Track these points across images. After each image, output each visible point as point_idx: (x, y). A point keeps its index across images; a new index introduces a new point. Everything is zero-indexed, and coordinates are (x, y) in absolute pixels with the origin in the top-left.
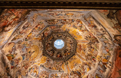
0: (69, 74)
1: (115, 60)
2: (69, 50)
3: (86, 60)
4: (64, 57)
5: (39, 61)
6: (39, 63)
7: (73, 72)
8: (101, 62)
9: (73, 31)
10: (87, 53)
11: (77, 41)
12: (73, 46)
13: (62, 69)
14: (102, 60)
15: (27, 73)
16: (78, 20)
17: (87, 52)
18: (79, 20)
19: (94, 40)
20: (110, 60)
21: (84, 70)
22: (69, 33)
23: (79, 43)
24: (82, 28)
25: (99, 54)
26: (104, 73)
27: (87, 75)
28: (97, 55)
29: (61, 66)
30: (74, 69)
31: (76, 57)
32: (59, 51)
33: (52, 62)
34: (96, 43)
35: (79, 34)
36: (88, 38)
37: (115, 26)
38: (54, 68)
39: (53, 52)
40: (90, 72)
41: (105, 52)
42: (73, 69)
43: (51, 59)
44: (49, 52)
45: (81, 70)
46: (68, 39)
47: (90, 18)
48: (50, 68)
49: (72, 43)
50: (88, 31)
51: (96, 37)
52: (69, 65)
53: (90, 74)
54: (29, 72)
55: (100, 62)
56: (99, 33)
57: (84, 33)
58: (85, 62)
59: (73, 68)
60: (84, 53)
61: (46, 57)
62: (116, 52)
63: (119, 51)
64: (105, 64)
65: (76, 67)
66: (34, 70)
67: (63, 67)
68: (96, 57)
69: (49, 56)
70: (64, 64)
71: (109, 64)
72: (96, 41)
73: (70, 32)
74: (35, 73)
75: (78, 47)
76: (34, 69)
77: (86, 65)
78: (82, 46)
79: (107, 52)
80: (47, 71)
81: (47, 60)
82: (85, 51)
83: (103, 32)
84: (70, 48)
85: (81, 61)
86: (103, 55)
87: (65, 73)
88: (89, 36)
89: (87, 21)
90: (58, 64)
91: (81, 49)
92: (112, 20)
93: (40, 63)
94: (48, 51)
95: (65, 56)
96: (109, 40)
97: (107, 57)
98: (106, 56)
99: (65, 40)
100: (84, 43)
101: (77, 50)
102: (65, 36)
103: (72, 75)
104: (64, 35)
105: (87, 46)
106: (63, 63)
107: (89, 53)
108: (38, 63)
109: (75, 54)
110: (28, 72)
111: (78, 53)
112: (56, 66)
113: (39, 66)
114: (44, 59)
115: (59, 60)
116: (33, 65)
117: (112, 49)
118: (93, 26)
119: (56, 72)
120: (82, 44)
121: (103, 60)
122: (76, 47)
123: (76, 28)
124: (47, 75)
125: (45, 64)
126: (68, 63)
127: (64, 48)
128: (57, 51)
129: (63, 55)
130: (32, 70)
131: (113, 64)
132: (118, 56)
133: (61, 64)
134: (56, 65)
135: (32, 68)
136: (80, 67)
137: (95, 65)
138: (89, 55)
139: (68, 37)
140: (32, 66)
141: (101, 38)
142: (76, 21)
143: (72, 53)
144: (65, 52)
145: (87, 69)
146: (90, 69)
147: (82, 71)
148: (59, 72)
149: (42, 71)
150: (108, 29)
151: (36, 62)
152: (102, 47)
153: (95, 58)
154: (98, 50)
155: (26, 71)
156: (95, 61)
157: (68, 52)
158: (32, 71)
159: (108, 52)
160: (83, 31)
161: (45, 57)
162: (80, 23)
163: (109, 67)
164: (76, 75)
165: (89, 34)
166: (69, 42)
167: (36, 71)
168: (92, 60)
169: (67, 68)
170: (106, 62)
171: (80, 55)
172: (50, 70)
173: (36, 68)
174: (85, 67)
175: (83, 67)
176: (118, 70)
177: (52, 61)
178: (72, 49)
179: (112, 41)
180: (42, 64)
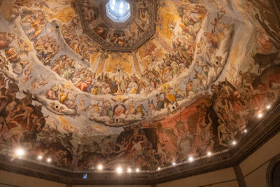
0: (97, 77)
1: (187, 107)
2: (126, 38)
3: (142, 76)
4: (108, 40)
5: (55, 10)
6: (54, 14)
7: (106, 77)
8: (165, 95)
9: (168, 14)
10: (153, 67)
11: (155, 36)
12: (140, 35)
13: (89, 60)
14: (167, 94)
15: (14, 16)
16: (203, 7)
17: (156, 66)
18: (203, 9)
19: (185, 58)
20: (180, 103)
21: (127, 88)
22: (157, 10)
23: (154, 41)
24: (190, 26)
25: (171, 84)
26: (153, 111)
27: (126, 97)
28: (167, 81)
29: (91, 52)
30: (111, 75)
31: (131, 58)
32: (107, 24)
33: (79, 32)
34: (182, 64)
35: (173, 28)
36: (181, 48)
37: (248, 74)
38: (76, 46)
39: (95, 16)
40: (134, 96)
41: (184, 87)
42: (110, 73)
43: (80, 26)
44: (89, 8)
45: (122, 84)
46: (143, 17)
47: (226, 29)
48: (68, 41)
49: (143, 31)
50: (195, 38)
51: (195, 57)
52: (108, 62)
53: (131, 99)
54: (20, 17)
55: (162, 95)
56: (207, 58)
57: (184, 35)
58: (138, 76)
59: (110, 71)
60: (149, 64)
61: (76, 13)
62: (198, 98)
63: (203, 101)
64: (168, 102)
65: (117, 73)
66: (34, 20)
67: (93, 58)
68: (163, 83)
69: (83, 16)
70: (100, 54)
71: (174, 105)
72: (185, 62)
73: (162, 11)
74: (33, 30)
75: (148, 46)
76: (35, 18)
77: (136, 82)
78: (156, 50)
79: (185, 90)
80: (58, 42)
81: (73, 21)
82: (153, 60)
83: (215, 63)
84: (130, 35)
85: (134, 70)
86: (177, 89)
87: (90, 69)
88: (186, 47)
89: (215, 25)
90: (89, 45)
91: (149, 52)
92: (256, 64)
93: (54, 17)
94: (86, 4)
95: (112, 41)
96: (209, 78)
97: (180, 95)
98: (179, 93)
99: (137, 14)
100: (163, 49)
101: (142, 49)
102: (143, 7)
103: (101, 82)
104: (145, 4)
105: (165, 57)
106: (98, 51)
107: (157, 69)
108: (51, 12)
109: (131, 52)
110: (17, 15)
111: (138, 54)
112: (83, 46)
113: (50, 21)
114: (70, 13)
115: (95, 39)
116: (38, 8)
117: (196, 91)
118: (212, 42)
119: (75, 56)
120: (159, 46)
121: (170, 95)
122: (144, 43)
123: (181, 16)
124: (54, 49)
125: (64, 25)
126: (107, 57)
127: (120, 26)
128: (103, 19)
129: (108, 36)
130: (29, 16)
131: (178, 109)
132: (195, 105)
133: (95, 49)
134: (83, 44)
135: (30, 12)
136: (123, 77)
137: (150, 91)
138: (154, 72)
139: (146, 14)
140: (33, 8)
141: (200, 67)
142: (197, 6)
143: (128, 46)
144: (117, 34)
145: (133, 89)
146: (138, 92)
147: (123, 87)
148: (81, 62)
149: (50, 35)
150: (228, 67)
151: (47, 6)
152: (186, 77)
153: (159, 84)
154: (175, 76)
155: (15, 10)
156: (155, 87)
157: (121, 38)
158: (29, 20)
159: (187, 91)
160: (186, 31)
161: (74, 12)
162: (198, 16)
163: (169, 109)
164: (107, 85)
165: (189, 44)
166: (140, 23)
167: (35, 26)
168: (153, 83)
169: (99, 64)
170: (171, 100)
171: (139, 60)
172: (65, 45)
173: (42, 20)
174: (133, 84)
175: (128, 81)
176: (178, 121)
177: (81, 30)
178: (133, 40)
179: (210, 83)
180: (58, 22)
